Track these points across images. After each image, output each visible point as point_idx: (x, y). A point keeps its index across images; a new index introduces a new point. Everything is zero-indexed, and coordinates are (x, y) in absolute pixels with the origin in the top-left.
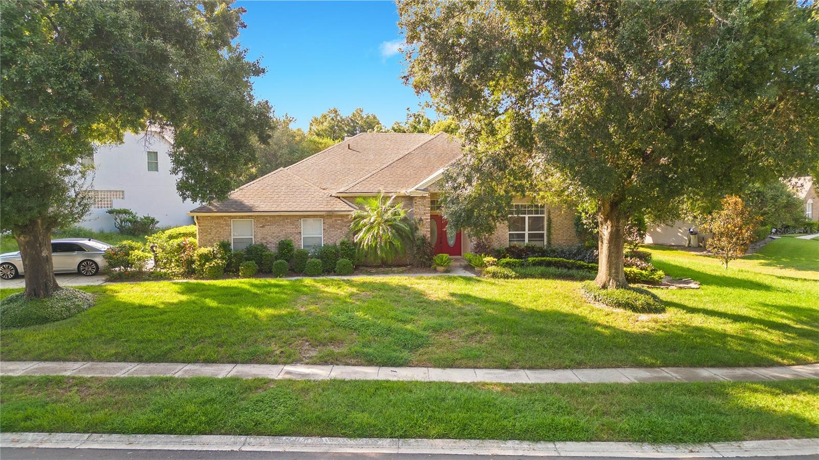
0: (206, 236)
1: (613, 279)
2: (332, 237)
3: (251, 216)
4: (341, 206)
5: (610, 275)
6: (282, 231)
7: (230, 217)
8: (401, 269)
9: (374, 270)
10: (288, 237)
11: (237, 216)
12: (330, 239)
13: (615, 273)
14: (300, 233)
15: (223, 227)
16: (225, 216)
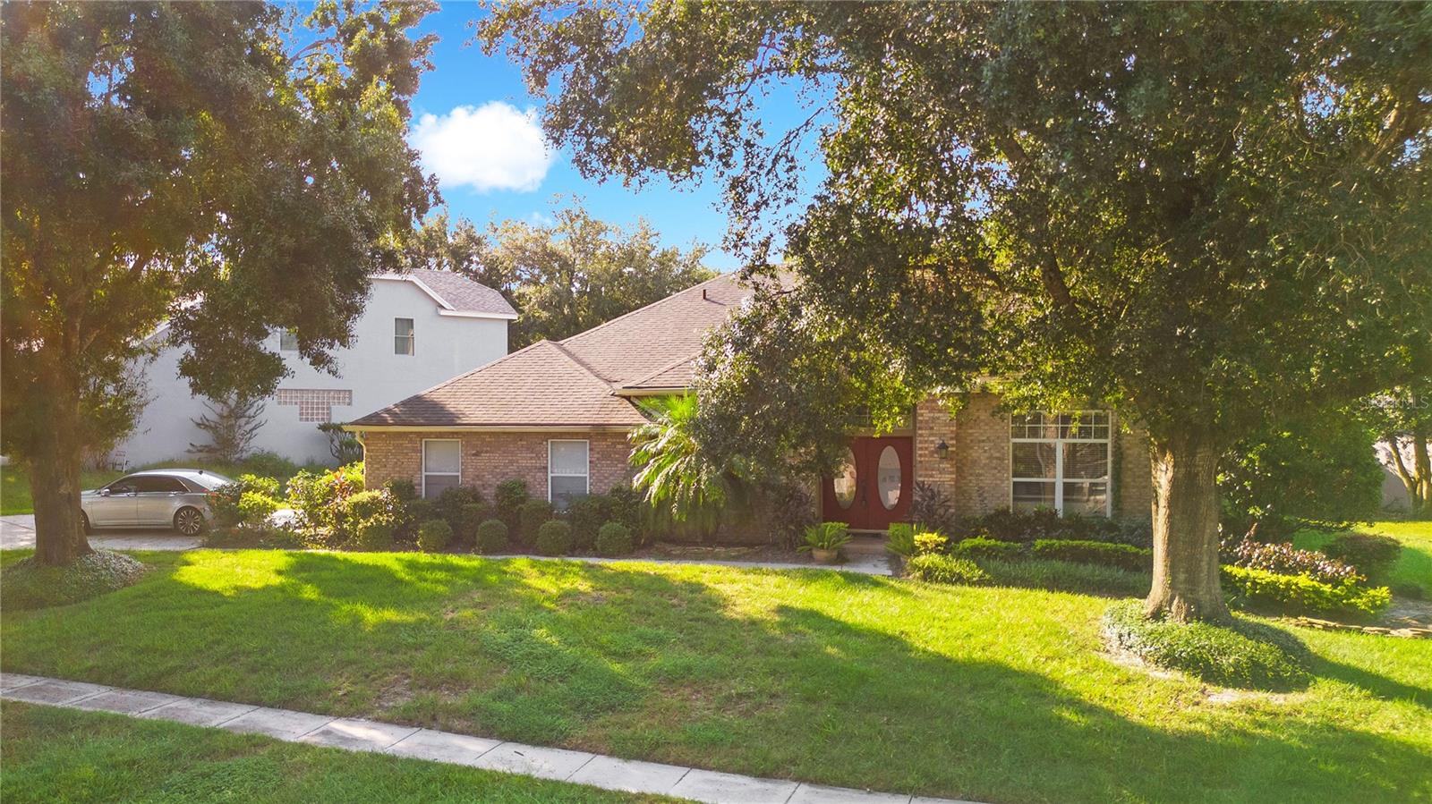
0: (378, 469)
1: (1181, 596)
2: (606, 478)
3: (457, 433)
4: (626, 415)
5: (1172, 586)
6: (511, 462)
7: (419, 434)
8: (733, 552)
9: (677, 551)
10: (523, 476)
11: (431, 433)
12: (601, 481)
13: (1186, 581)
14: (546, 468)
15: (407, 454)
16: (411, 433)
